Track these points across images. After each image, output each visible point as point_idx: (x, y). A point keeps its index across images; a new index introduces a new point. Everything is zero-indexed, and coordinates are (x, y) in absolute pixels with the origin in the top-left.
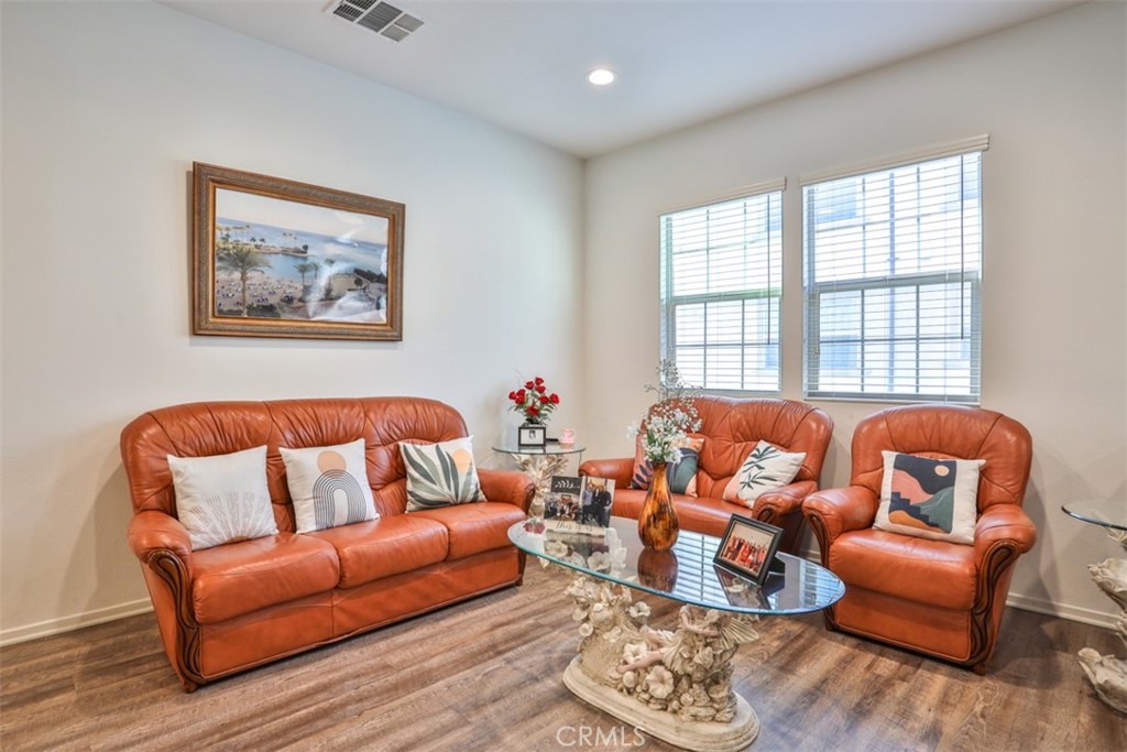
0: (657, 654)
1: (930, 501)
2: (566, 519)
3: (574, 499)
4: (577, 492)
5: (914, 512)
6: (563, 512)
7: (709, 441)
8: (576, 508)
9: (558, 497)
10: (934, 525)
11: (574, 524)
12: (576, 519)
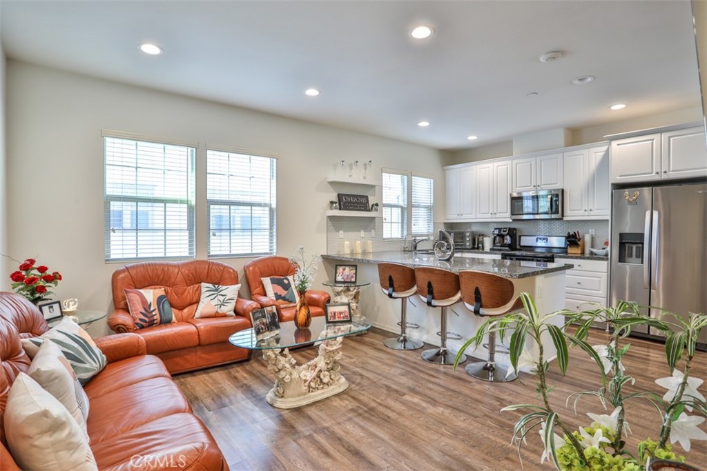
0: (318, 369)
1: (288, 293)
2: (265, 332)
3: (264, 321)
4: (264, 317)
5: (284, 299)
6: (262, 329)
7: (169, 289)
8: (267, 324)
9: (258, 322)
10: (291, 302)
11: (268, 333)
12: (268, 330)
